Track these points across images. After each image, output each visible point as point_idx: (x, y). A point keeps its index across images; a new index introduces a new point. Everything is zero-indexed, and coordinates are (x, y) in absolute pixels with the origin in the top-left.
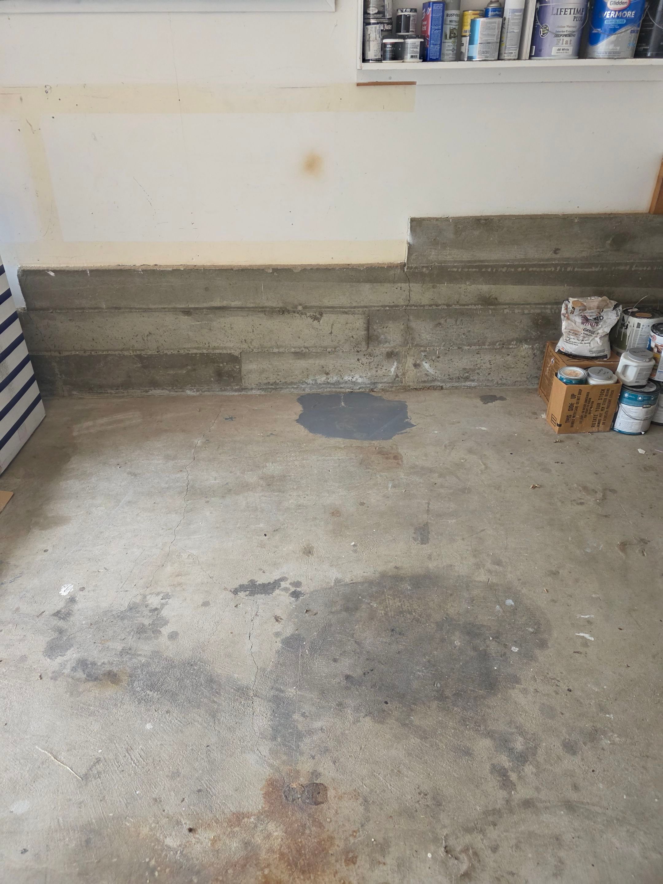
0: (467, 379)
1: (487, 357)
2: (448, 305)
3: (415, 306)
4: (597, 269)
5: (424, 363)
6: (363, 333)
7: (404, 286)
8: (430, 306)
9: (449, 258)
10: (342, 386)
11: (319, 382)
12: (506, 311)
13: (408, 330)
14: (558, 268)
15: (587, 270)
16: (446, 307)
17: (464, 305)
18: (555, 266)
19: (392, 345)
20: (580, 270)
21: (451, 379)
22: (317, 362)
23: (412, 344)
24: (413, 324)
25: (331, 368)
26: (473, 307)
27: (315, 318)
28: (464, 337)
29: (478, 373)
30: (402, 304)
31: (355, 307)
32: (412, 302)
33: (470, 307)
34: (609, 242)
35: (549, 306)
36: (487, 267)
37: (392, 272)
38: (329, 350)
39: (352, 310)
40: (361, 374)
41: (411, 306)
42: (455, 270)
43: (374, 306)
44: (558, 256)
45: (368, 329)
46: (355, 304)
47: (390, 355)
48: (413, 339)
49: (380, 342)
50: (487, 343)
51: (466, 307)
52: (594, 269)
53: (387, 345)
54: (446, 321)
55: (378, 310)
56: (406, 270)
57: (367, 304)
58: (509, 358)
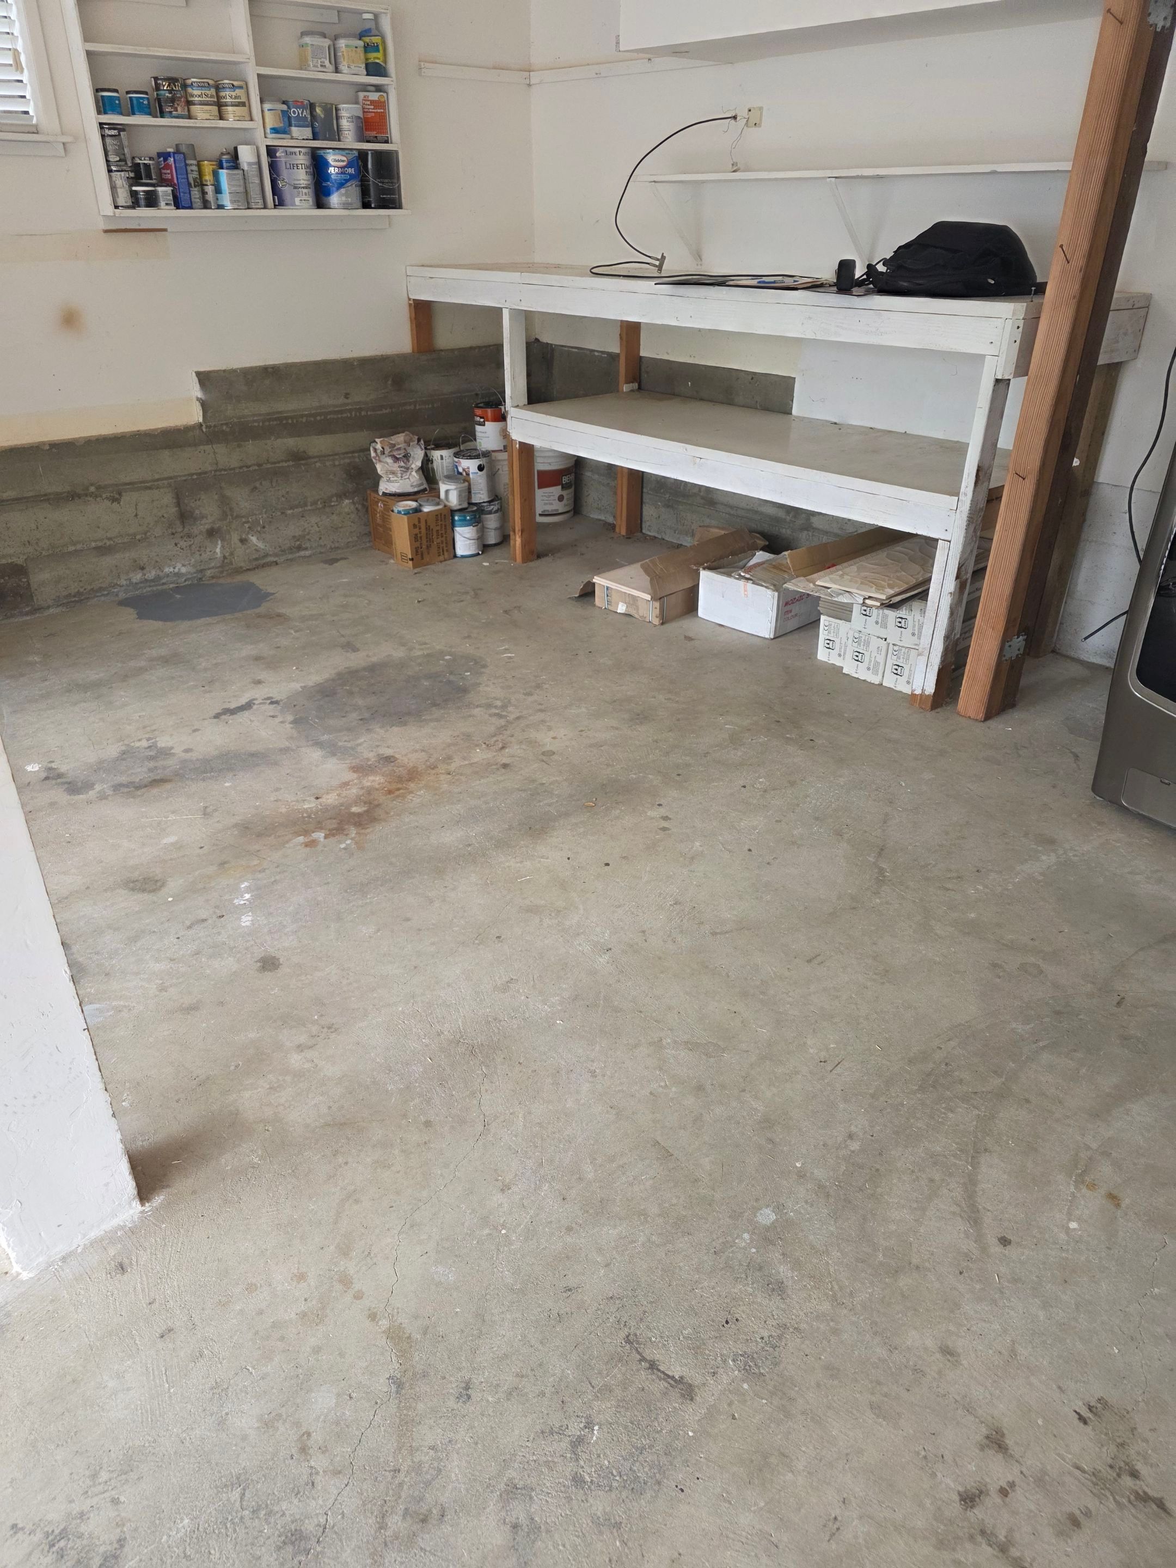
0: (299, 548)
1: (314, 520)
2: (259, 465)
3: (225, 470)
4: (387, 411)
5: (250, 536)
6: (173, 510)
7: (208, 448)
8: (241, 468)
9: (246, 412)
10: (164, 581)
11: (134, 581)
12: (318, 465)
13: (224, 501)
14: (353, 413)
15: (379, 412)
16: (257, 468)
17: (275, 463)
18: (350, 411)
19: (210, 521)
20: (372, 413)
21: (282, 551)
22: (127, 555)
23: (232, 515)
24: (228, 493)
25: (145, 560)
26: (285, 464)
27: (114, 500)
28: (283, 499)
29: (309, 540)
30: (210, 469)
31: (158, 480)
32: (220, 467)
33: (280, 465)
34: (390, 382)
35: (356, 455)
36: (286, 418)
37: (191, 434)
38: (138, 537)
39: (156, 483)
40: (183, 562)
41: (221, 470)
42: (256, 424)
43: (180, 476)
44: (349, 401)
45: (178, 504)
46: (157, 476)
47: (212, 533)
48: (231, 509)
49: (195, 519)
50: (309, 504)
51: (277, 465)
52: (384, 411)
53: (204, 521)
54: (261, 484)
55: (185, 480)
56: (204, 430)
57: (172, 475)
58: (334, 517)
